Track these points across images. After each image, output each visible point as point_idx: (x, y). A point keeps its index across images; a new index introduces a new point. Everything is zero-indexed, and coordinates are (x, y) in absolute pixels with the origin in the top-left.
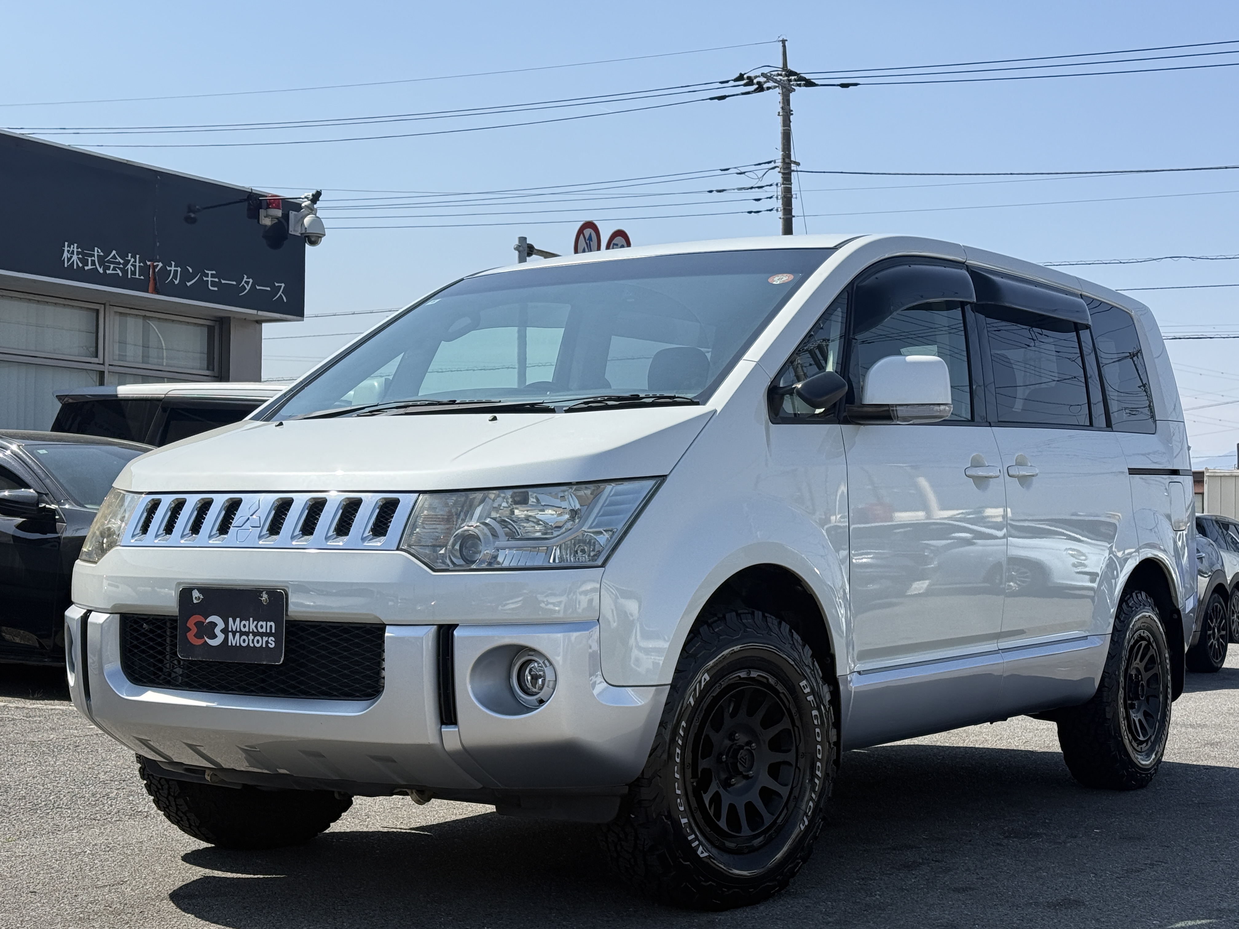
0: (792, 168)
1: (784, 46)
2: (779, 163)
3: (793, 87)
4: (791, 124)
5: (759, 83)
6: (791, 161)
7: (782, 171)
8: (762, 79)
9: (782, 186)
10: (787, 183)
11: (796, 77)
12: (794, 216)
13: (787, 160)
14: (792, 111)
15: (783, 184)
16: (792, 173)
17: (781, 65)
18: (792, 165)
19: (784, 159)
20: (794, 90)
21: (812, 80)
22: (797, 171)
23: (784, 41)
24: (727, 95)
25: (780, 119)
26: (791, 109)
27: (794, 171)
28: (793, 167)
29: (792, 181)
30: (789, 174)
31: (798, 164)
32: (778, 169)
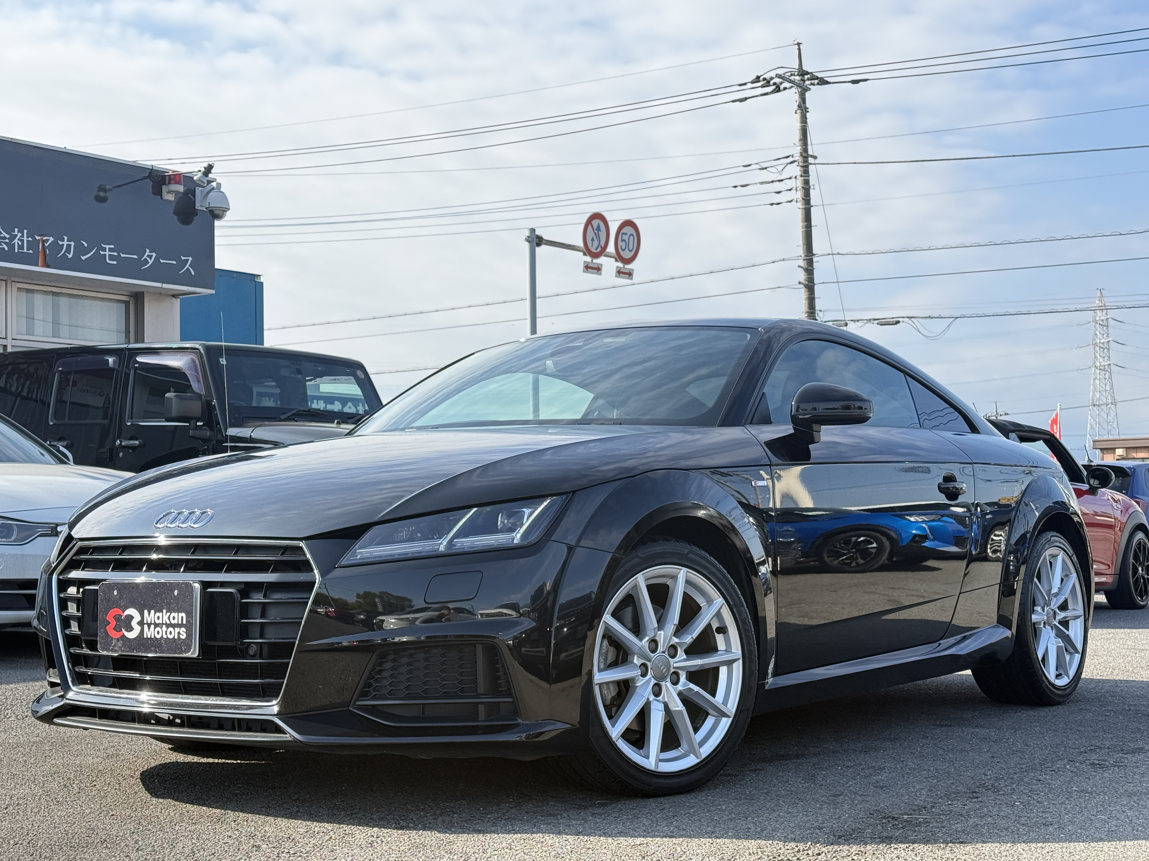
0: (810, 162)
1: (799, 49)
2: (797, 157)
3: (808, 86)
4: (808, 120)
5: (775, 84)
6: (808, 155)
7: (801, 164)
8: (777, 80)
9: (800, 178)
10: (805, 175)
11: (809, 76)
12: (812, 206)
13: (804, 154)
14: (808, 108)
15: (801, 176)
16: (810, 166)
17: (797, 67)
18: (810, 159)
19: (801, 153)
20: (810, 89)
21: (825, 79)
22: (815, 164)
23: (799, 44)
24: (747, 96)
25: (798, 116)
26: (807, 106)
27: (811, 164)
28: (811, 160)
29: (810, 173)
30: (807, 167)
31: (815, 157)
32: (796, 163)
